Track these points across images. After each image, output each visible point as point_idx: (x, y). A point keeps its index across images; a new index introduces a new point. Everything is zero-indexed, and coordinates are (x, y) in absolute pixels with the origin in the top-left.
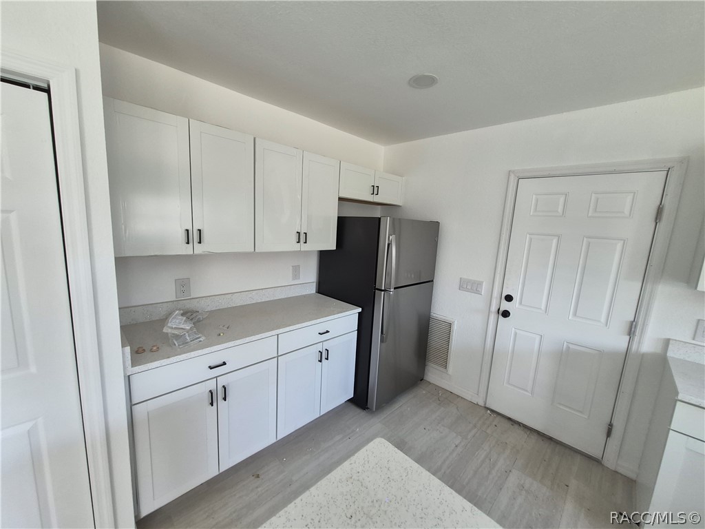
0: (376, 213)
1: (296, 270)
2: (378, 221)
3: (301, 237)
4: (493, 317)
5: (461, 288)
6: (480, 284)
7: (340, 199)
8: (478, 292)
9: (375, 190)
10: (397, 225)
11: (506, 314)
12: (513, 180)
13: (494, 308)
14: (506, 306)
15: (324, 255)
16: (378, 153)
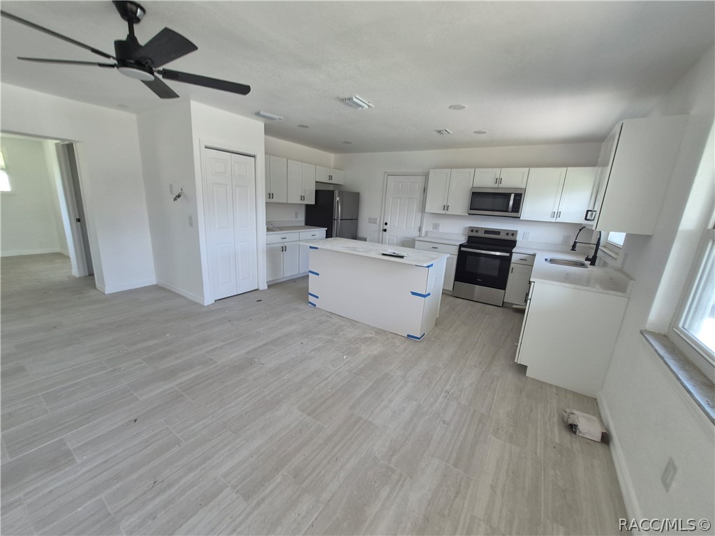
0: (331, 188)
1: (296, 214)
2: (333, 191)
3: (302, 198)
4: (381, 232)
5: (369, 222)
6: (376, 219)
7: (316, 182)
8: (376, 223)
9: (330, 178)
10: (341, 194)
11: (385, 230)
12: (386, 175)
13: (381, 229)
14: (385, 227)
15: (308, 206)
16: (331, 157)
